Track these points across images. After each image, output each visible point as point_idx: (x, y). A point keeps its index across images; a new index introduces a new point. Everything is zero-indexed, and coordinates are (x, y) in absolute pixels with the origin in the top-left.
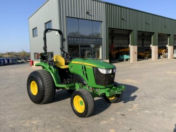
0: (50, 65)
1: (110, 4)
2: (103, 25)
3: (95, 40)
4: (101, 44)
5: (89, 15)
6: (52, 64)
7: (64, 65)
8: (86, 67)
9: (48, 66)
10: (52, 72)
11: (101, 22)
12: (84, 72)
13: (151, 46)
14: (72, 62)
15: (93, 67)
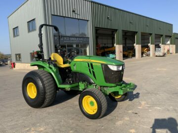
0: (49, 64)
1: (95, 3)
2: (90, 25)
3: (82, 39)
4: (88, 44)
5: (75, 14)
6: (52, 63)
7: (62, 64)
8: (93, 64)
9: (48, 65)
10: (53, 71)
11: (88, 21)
12: (91, 70)
13: (135, 45)
14: (75, 60)
15: (102, 64)
